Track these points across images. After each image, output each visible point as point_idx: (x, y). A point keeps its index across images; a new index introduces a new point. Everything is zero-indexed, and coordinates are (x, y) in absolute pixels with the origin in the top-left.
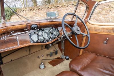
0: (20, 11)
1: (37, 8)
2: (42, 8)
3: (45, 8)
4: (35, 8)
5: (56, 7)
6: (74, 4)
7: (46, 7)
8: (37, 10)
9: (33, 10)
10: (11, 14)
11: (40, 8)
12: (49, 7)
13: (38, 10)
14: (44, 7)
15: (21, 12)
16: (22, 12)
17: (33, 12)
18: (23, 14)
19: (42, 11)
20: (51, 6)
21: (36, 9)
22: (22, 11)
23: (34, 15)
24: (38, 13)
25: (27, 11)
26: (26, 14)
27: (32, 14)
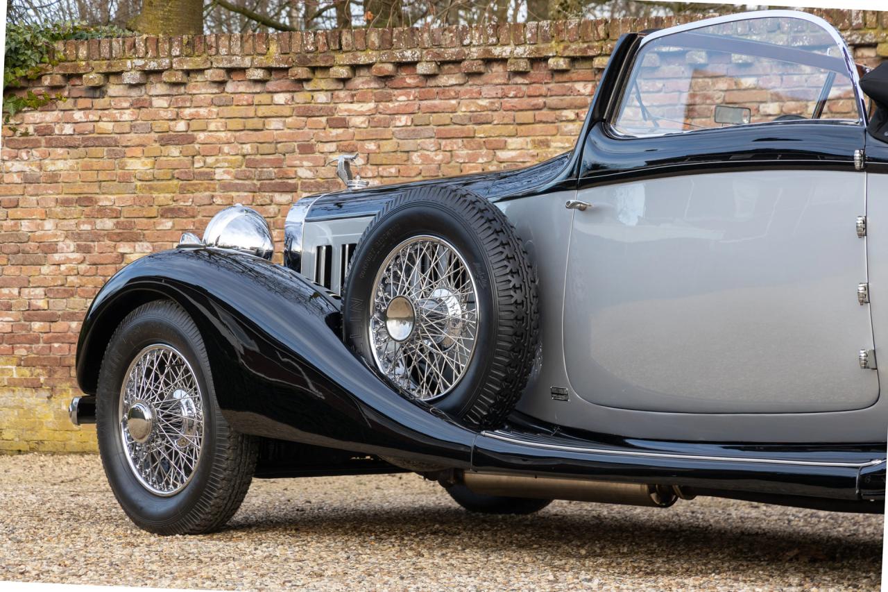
0: (90, 79)
1: (362, 59)
2: (449, 54)
3: (489, 61)
4: (342, 58)
6: (870, 37)
7: (497, 51)
8: (361, 82)
11: (409, 55)
12: (551, 49)
13: (385, 79)
14: (475, 52)
15: (98, 90)
16: (113, 89)
17: (300, 97)
18: (127, 116)
19: (443, 92)
20: (575, 48)
21: (355, 68)
22: (132, 76)
23: (306, 149)
24: (378, 123)
25: (201, 89)
26: (181, 126)
27: (274, 124)
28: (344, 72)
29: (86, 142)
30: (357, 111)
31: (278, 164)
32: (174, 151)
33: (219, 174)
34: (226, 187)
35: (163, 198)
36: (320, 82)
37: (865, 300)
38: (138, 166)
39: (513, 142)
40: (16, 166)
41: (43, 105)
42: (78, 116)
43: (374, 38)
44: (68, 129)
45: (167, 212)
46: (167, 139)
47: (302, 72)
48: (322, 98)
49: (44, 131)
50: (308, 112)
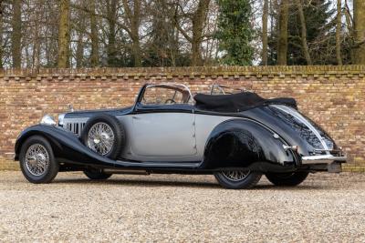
1: (44, 75)
2: (66, 75)
3: (76, 77)
4: (39, 75)
5: (113, 78)
6: (166, 74)
7: (78, 75)
8: (43, 81)
11: (56, 75)
12: (91, 75)
13: (50, 80)
14: (73, 75)
17: (29, 84)
19: (64, 84)
20: (97, 75)
21: (42, 78)
23: (30, 97)
24: (48, 91)
25: (2, 82)
27: (21, 90)
28: (39, 79)
30: (43, 88)
31: (22, 100)
33: (7, 102)
34: (9, 105)
36: (33, 81)
37: (194, 136)
39: (82, 96)
43: (48, 71)
47: (29, 78)
48: (34, 84)
50: (30, 88)
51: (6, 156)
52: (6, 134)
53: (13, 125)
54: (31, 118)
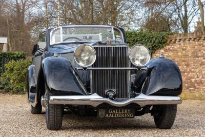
0: (173, 41)
4: (203, 36)
9: (198, 38)
10: (155, 46)
15: (175, 42)
16: (177, 42)
17: (199, 42)
18: (178, 46)
22: (178, 40)
23: (200, 51)
25: (187, 42)
26: (185, 48)
27: (196, 47)
29: (174, 50)
31: (196, 53)
32: (184, 51)
33: (190, 55)
34: (190, 57)
35: (183, 59)
36: (201, 40)
38: (180, 54)
40: (165, 54)
41: (168, 45)
42: (173, 46)
44: (171, 49)
45: (184, 61)
46: (183, 50)
48: (201, 42)
49: (169, 49)
50: (200, 45)
51: (190, 90)
52: (189, 75)
53: (193, 70)
54: (201, 65)
